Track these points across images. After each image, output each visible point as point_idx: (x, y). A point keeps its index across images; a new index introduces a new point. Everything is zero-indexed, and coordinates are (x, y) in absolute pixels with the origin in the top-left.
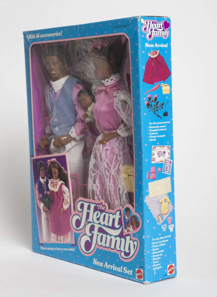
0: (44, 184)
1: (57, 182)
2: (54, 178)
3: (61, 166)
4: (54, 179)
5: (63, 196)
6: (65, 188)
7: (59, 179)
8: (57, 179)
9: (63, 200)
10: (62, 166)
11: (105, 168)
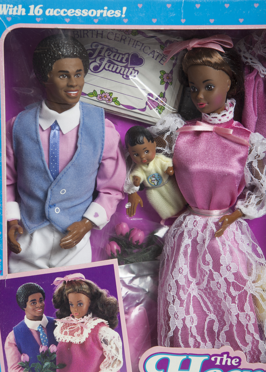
0: (38, 332)
1: (83, 322)
2: (74, 315)
3: (98, 288)
4: (73, 317)
5: (102, 349)
6: (107, 332)
7: (90, 316)
8: (85, 317)
9: (103, 357)
10: (102, 288)
11: (228, 283)
